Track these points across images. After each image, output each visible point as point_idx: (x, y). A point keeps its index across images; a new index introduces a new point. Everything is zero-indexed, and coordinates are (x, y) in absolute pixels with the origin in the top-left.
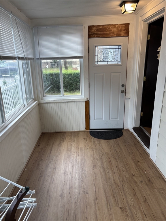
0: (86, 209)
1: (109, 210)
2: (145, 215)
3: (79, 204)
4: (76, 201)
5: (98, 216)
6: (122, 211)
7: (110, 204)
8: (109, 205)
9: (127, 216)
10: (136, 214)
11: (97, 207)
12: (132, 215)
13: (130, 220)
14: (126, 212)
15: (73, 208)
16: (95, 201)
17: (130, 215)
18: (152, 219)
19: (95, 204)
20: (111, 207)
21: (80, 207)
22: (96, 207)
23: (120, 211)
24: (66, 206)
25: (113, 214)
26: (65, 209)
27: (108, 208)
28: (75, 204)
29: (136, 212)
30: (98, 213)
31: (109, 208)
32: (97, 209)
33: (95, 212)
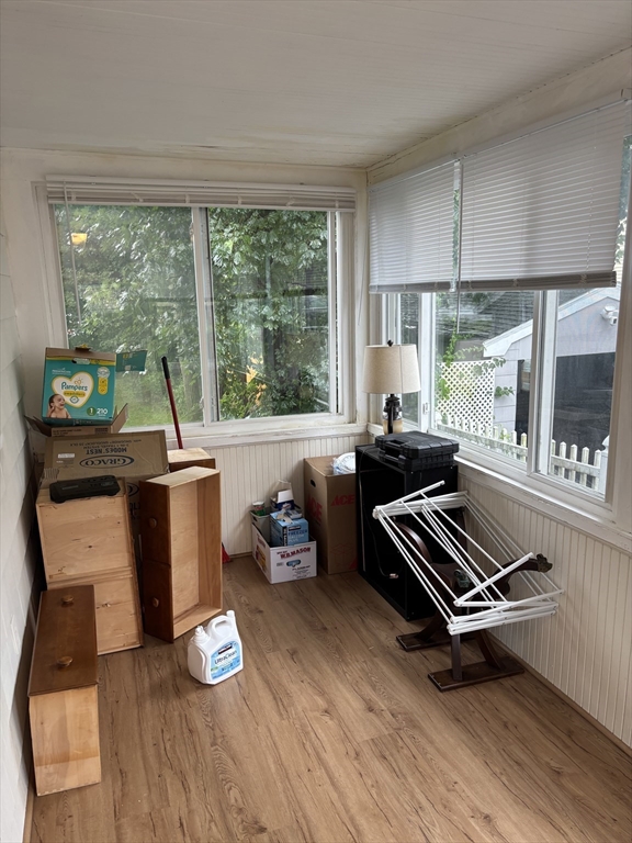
0: (375, 796)
1: (300, 814)
2: (181, 824)
3: (406, 806)
4: (420, 812)
5: (331, 788)
6: (256, 823)
7: (300, 836)
8: (305, 828)
9: (240, 810)
10: (210, 822)
11: (343, 813)
12: (224, 817)
13: (233, 801)
14: (243, 821)
15: (417, 790)
16: (358, 831)
17: (232, 816)
18: (163, 820)
19: (352, 819)
20: (295, 826)
21: (398, 800)
22: (347, 811)
23: (264, 821)
24: (442, 789)
25: (286, 804)
26: (437, 781)
27: (305, 817)
28: (419, 803)
29: (210, 829)
30: (334, 796)
31: (302, 821)
32: (338, 805)
33: (341, 795)
